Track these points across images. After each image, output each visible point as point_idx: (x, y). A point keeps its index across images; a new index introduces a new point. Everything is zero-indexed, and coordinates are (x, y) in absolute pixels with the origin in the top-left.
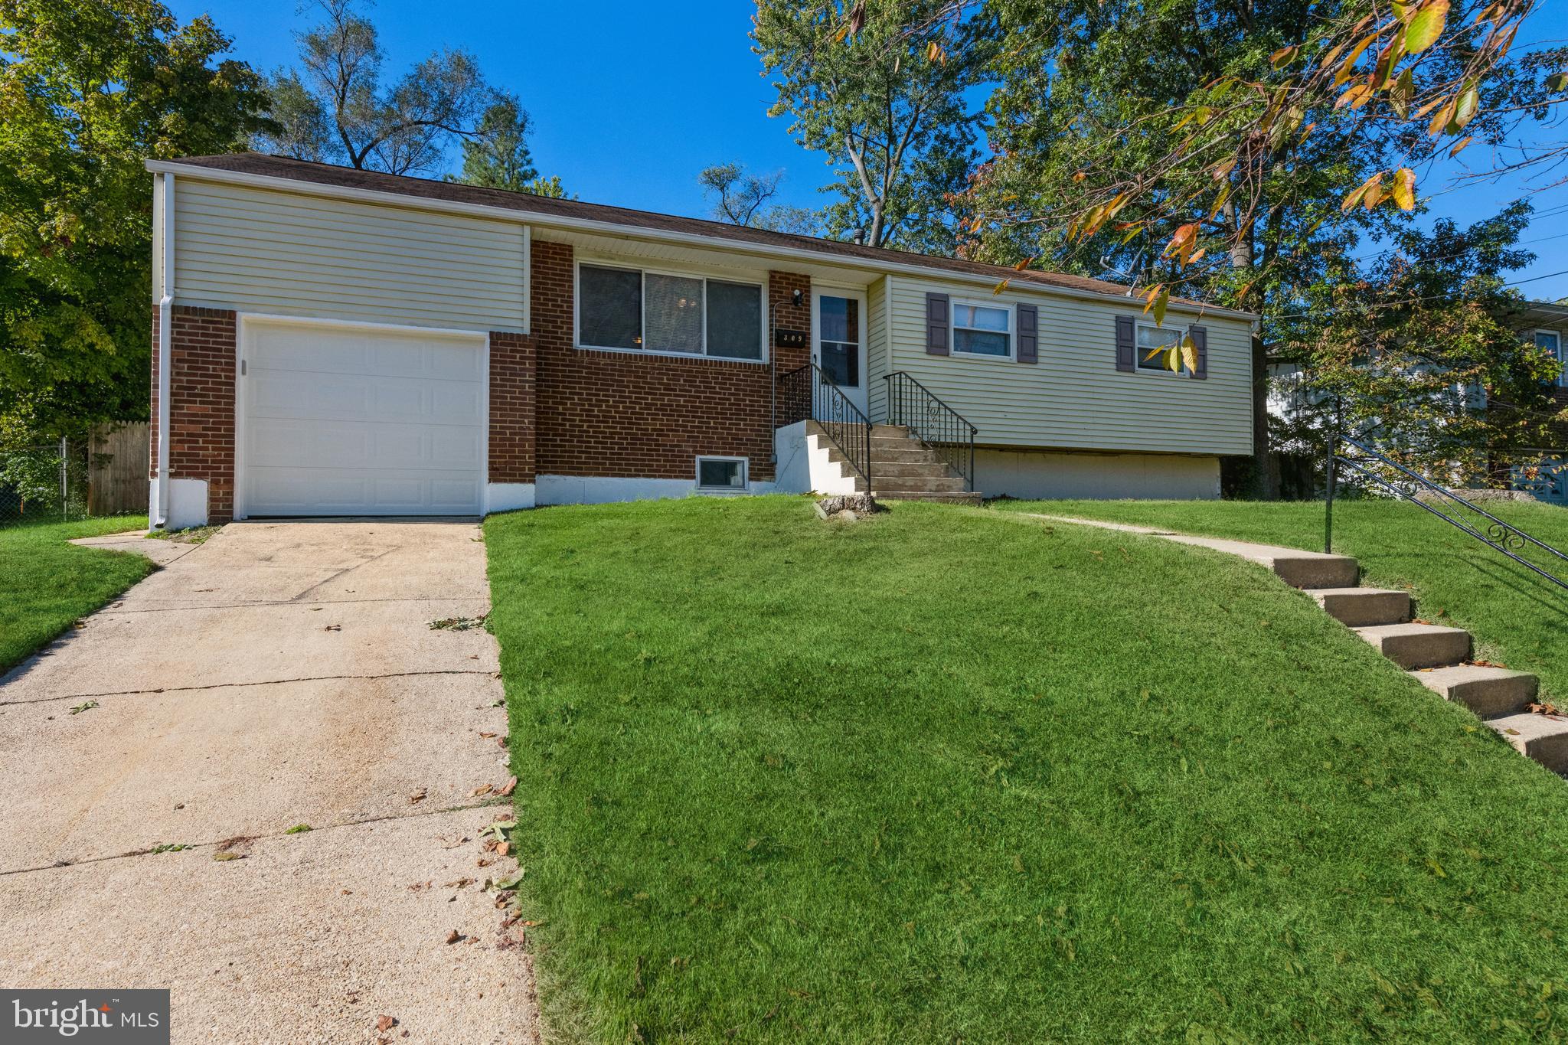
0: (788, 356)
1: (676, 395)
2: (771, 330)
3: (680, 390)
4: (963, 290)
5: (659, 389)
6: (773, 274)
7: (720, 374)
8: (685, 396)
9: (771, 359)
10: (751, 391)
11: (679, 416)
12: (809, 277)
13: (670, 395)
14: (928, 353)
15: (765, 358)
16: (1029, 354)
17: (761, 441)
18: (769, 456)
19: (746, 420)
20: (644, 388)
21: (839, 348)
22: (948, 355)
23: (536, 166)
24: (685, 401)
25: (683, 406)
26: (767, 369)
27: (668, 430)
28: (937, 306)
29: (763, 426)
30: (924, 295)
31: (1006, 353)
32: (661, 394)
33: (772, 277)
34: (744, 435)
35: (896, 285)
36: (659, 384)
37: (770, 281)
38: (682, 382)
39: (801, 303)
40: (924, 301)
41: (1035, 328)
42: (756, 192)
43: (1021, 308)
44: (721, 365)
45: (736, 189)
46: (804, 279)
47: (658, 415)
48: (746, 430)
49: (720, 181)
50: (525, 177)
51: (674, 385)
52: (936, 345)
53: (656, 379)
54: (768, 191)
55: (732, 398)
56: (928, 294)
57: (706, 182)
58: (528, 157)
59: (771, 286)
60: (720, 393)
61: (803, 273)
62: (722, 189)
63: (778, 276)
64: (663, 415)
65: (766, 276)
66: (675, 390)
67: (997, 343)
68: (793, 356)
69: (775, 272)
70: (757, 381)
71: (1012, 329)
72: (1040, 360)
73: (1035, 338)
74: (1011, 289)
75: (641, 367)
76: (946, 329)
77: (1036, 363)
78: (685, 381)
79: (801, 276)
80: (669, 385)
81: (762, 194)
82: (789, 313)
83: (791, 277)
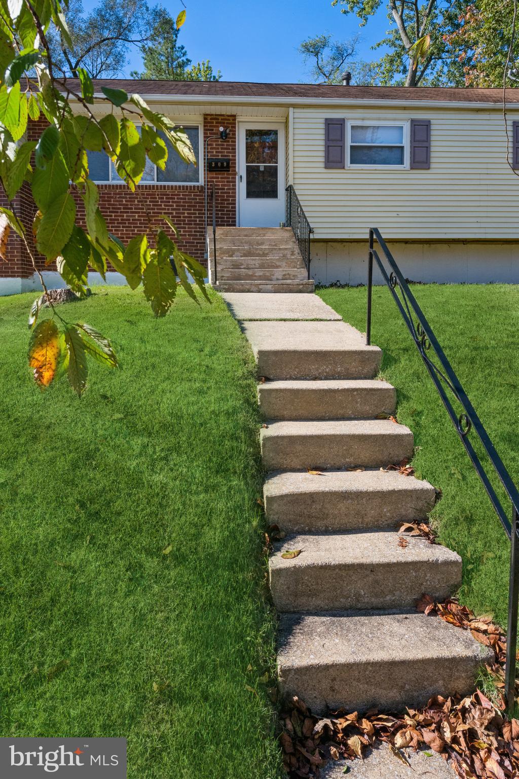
0: (218, 178)
1: (132, 212)
2: (205, 159)
3: (135, 209)
4: (359, 113)
5: (120, 209)
6: (206, 116)
7: (164, 195)
8: (139, 212)
9: (205, 182)
10: (188, 206)
11: (134, 227)
12: (235, 116)
13: (128, 212)
14: (326, 168)
15: (202, 182)
16: (421, 160)
17: (197, 243)
18: (203, 254)
19: (185, 228)
20: (109, 208)
21: (262, 169)
22: (343, 168)
23: (188, 56)
24: (139, 216)
25: (138, 220)
26: (201, 189)
27: (127, 238)
28: (334, 129)
29: (198, 232)
30: (323, 121)
31: (402, 162)
32: (121, 212)
33: (205, 119)
34: (184, 239)
35: (296, 115)
36: (120, 205)
37: (205, 122)
38: (136, 203)
39: (228, 137)
40: (323, 126)
41: (428, 139)
42: (341, 54)
43: (414, 123)
44: (165, 189)
45: (326, 53)
46: (231, 118)
47: (119, 227)
48: (185, 235)
49: (314, 49)
50: (182, 65)
51: (131, 205)
52: (333, 160)
53: (117, 201)
54: (350, 51)
55: (174, 212)
56: (326, 119)
57: (303, 52)
58: (184, 51)
59: (205, 126)
60: (165, 209)
61: (229, 113)
62: (317, 55)
63: (209, 117)
64: (123, 227)
65: (201, 119)
66: (132, 209)
67: (392, 155)
68: (222, 178)
69: (207, 115)
70: (193, 199)
71: (406, 143)
72: (432, 166)
73: (428, 149)
74: (405, 108)
75: (106, 194)
76: (342, 148)
77: (429, 168)
78: (138, 201)
79: (228, 116)
80: (127, 205)
81: (346, 55)
82: (218, 145)
83: (220, 118)
